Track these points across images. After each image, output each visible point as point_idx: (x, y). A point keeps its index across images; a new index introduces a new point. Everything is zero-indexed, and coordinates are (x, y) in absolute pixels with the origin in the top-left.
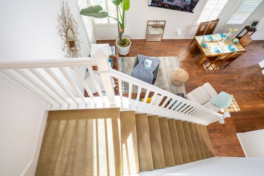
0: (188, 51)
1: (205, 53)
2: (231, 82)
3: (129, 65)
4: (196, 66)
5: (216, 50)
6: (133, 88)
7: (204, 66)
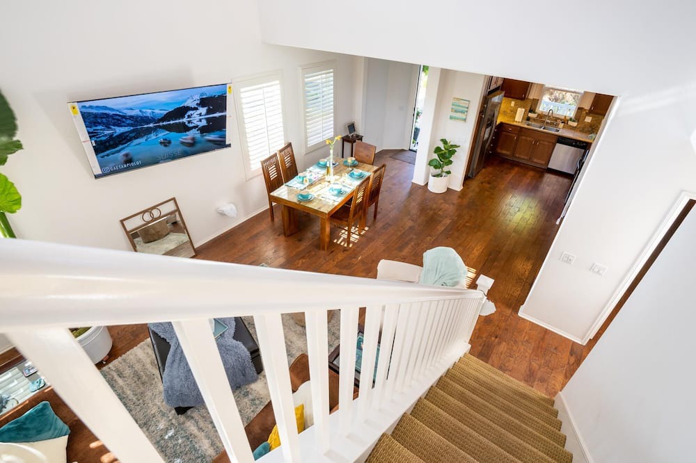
0: (279, 235)
1: (321, 210)
2: (411, 236)
3: (139, 379)
4: (322, 252)
5: (336, 192)
6: (209, 438)
7: (338, 243)
